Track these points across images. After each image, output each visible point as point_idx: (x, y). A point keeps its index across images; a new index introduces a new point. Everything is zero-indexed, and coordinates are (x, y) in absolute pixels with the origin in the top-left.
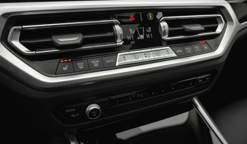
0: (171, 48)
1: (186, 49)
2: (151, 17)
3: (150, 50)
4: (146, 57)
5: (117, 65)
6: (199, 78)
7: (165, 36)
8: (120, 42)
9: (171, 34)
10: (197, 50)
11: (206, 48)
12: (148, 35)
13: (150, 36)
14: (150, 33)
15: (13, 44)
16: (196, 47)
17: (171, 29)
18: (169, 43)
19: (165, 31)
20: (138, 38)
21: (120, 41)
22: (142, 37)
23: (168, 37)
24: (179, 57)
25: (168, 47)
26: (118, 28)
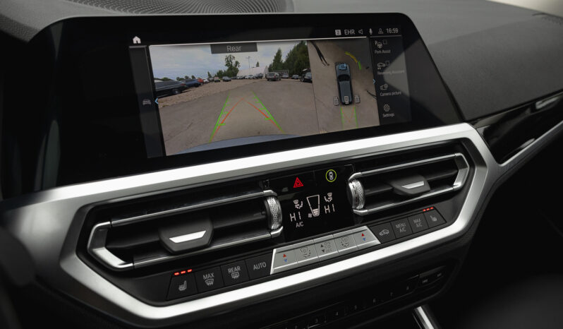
0: (369, 227)
1: (398, 226)
2: (331, 176)
3: (331, 236)
4: (323, 251)
5: (272, 272)
6: (422, 275)
7: (358, 208)
8: (277, 230)
9: (369, 201)
10: (418, 226)
11: (435, 219)
12: (327, 208)
13: (331, 208)
14: (330, 204)
15: (96, 255)
16: (415, 221)
18: (366, 220)
19: (357, 199)
20: (310, 216)
21: (278, 226)
22: (316, 212)
23: (364, 208)
24: (385, 243)
25: (365, 227)
26: (273, 203)
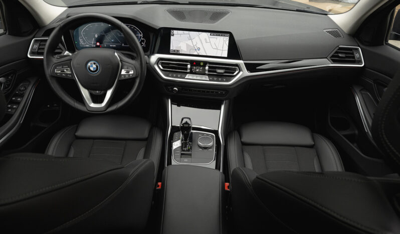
1: (215, 78)
3: (199, 76)
5: (186, 78)
8: (188, 71)
11: (224, 80)
14: (201, 70)
15: (159, 65)
16: (219, 79)
17: (210, 69)
19: (206, 70)
22: (198, 70)
23: (208, 72)
24: (210, 80)
25: (207, 76)
26: (189, 66)
